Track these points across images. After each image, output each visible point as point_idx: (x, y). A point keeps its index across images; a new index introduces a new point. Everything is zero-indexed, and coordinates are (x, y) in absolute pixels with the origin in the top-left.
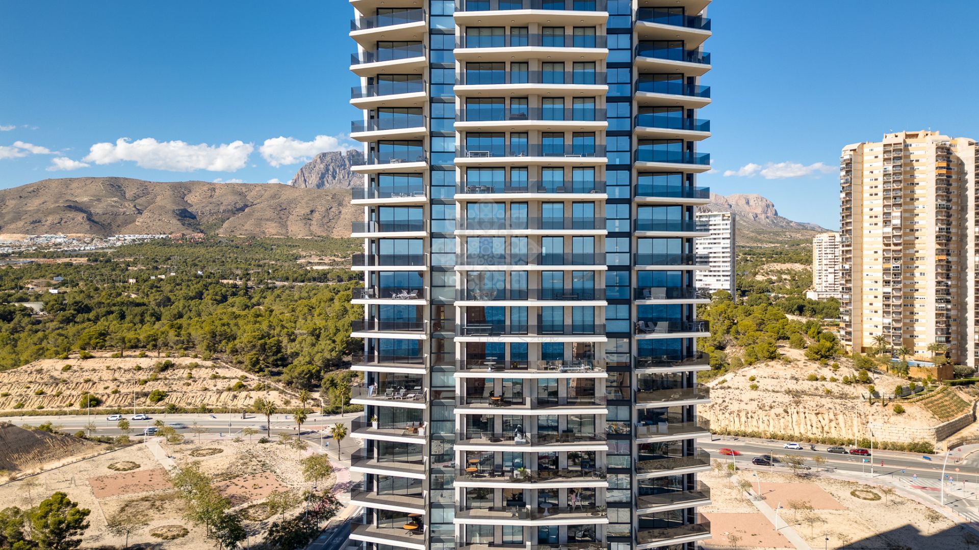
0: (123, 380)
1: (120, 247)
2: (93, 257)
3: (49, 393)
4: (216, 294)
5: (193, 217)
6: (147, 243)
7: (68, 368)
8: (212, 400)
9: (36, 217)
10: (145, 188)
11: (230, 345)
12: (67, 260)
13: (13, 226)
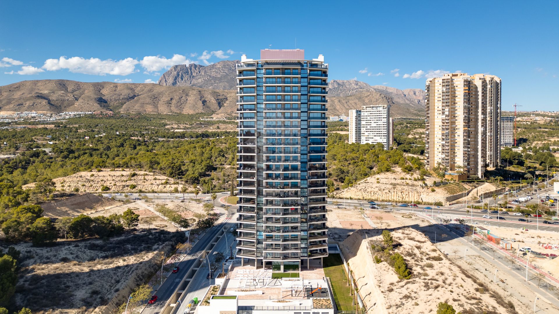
0: (117, 180)
1: (69, 119)
2: (57, 124)
3: (87, 185)
4: (131, 145)
5: (106, 102)
6: (83, 117)
7: (93, 175)
8: (155, 188)
9: (20, 102)
10: (78, 86)
11: (159, 166)
12: (43, 126)
13: (7, 107)
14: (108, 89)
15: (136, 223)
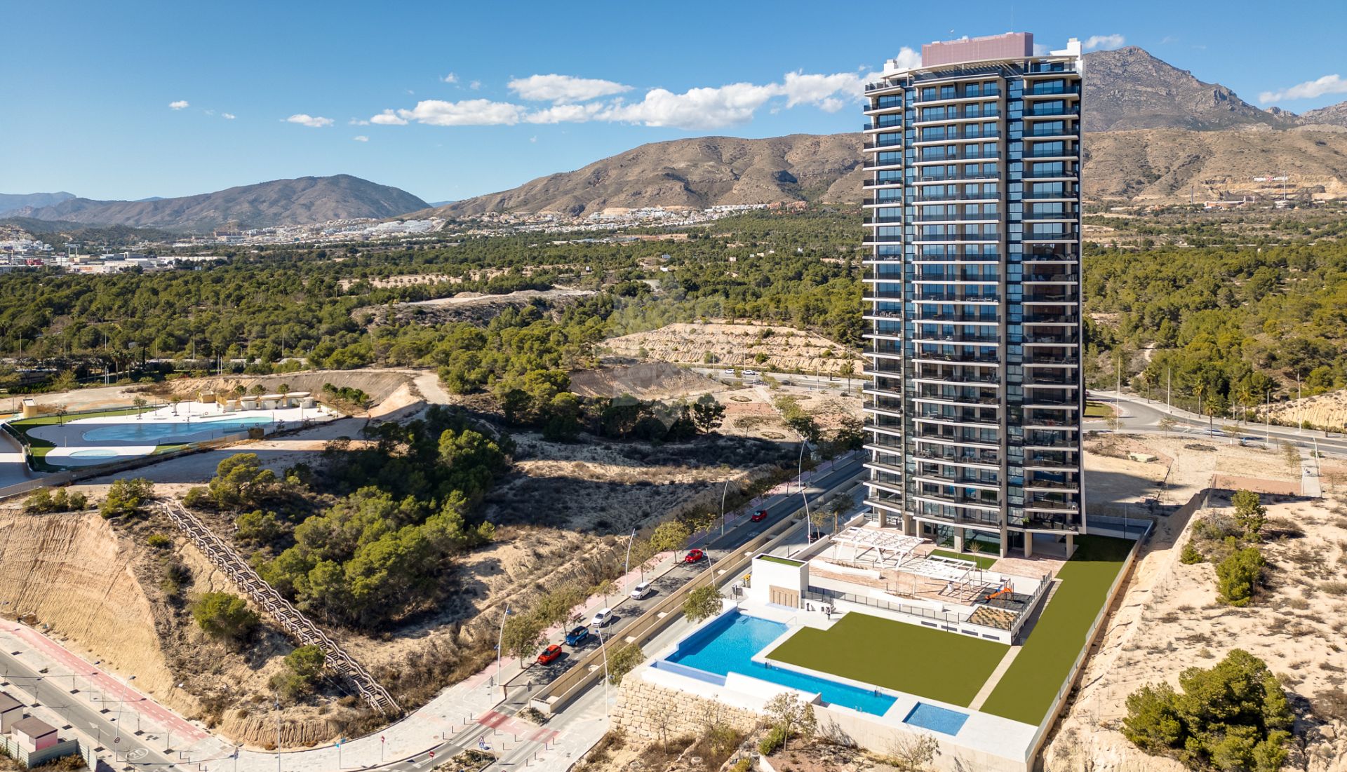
0: (735, 343)
1: (718, 220)
2: (693, 233)
3: (681, 349)
4: (816, 275)
5: (794, 180)
6: (744, 215)
7: (693, 331)
8: (805, 364)
9: (636, 189)
10: (742, 147)
11: (822, 318)
12: (668, 237)
13: (615, 199)
14: (799, 151)
15: (718, 422)
